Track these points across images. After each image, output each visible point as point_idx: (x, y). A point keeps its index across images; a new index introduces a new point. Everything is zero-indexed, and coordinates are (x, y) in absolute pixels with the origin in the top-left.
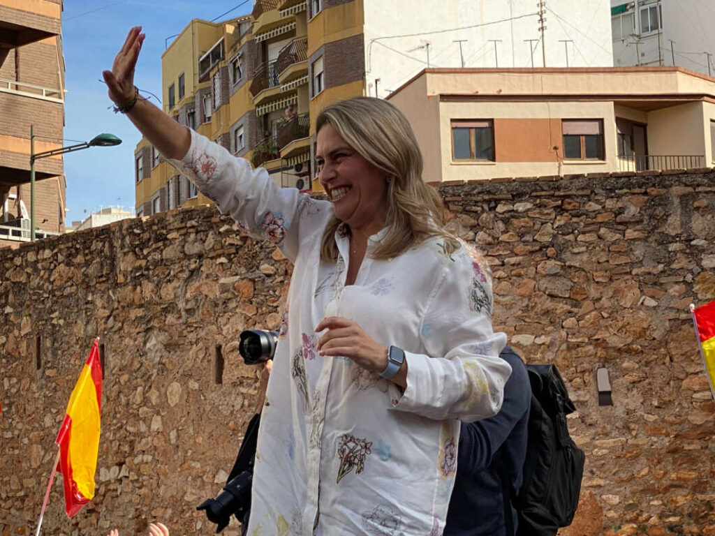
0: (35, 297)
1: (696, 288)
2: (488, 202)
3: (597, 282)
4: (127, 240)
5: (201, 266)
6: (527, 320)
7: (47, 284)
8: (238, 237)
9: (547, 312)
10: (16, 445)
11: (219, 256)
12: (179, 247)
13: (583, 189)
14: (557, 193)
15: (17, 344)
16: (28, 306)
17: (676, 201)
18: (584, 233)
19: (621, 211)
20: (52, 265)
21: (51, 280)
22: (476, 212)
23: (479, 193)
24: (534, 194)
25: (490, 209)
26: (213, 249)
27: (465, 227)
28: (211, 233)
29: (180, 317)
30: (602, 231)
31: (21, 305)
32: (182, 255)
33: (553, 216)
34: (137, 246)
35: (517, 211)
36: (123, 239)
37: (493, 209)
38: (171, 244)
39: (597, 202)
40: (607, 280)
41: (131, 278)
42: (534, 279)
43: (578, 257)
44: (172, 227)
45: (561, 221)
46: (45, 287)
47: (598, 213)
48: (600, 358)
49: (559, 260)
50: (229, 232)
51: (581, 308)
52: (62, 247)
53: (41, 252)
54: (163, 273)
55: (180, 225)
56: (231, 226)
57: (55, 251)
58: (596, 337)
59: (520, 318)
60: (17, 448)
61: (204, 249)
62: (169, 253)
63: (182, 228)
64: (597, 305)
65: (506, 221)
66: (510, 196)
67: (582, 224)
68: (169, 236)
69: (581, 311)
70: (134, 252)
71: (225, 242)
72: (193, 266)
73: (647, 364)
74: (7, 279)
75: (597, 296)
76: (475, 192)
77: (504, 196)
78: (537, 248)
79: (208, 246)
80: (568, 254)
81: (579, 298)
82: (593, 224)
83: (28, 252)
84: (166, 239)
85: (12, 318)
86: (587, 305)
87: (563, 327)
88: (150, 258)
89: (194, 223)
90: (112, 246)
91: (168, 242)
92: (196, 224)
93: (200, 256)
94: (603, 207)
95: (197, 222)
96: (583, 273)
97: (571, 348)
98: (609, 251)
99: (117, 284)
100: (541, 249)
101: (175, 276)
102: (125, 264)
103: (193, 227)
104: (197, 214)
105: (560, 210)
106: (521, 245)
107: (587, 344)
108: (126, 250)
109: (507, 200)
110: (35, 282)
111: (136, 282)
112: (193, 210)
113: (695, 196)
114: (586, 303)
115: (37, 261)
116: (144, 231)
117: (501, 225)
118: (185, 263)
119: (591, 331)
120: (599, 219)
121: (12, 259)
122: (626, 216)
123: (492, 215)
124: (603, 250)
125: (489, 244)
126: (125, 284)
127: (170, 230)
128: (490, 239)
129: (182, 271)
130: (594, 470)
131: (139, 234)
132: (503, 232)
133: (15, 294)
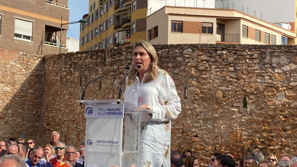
0: (80, 67)
1: (273, 77)
2: (215, 50)
3: (245, 74)
4: (110, 53)
5: (131, 62)
6: (224, 83)
7: (84, 63)
9: (230, 81)
10: (72, 106)
12: (125, 56)
13: (242, 48)
14: (234, 49)
15: (74, 79)
16: (78, 69)
17: (268, 53)
18: (241, 60)
19: (252, 55)
20: (86, 58)
21: (86, 62)
22: (211, 53)
23: (212, 48)
24: (228, 49)
25: (215, 52)
27: (208, 56)
29: (124, 75)
30: (247, 60)
31: (76, 68)
32: (126, 59)
33: (233, 55)
34: (112, 55)
35: (223, 53)
36: (108, 52)
37: (216, 52)
38: (123, 55)
39: (246, 52)
40: (248, 74)
41: (110, 64)
42: (227, 72)
43: (239, 67)
44: (123, 51)
45: (235, 57)
46: (83, 64)
47: (246, 55)
48: (244, 95)
49: (234, 67)
51: (239, 81)
52: (89, 53)
53: (82, 54)
54: (120, 63)
55: (126, 50)
57: (87, 54)
58: (243, 89)
59: (222, 83)
60: (73, 107)
62: (122, 58)
64: (244, 80)
65: (219, 56)
66: (221, 49)
67: (241, 58)
68: (122, 53)
69: (239, 82)
70: (112, 57)
72: (129, 62)
73: (258, 97)
74: (72, 61)
76: (211, 47)
77: (219, 49)
78: (228, 63)
80: (237, 66)
81: (239, 78)
82: (244, 58)
83: (78, 54)
84: (122, 54)
85: (73, 72)
86: (241, 80)
87: (234, 86)
88: (116, 59)
89: (130, 50)
90: (105, 55)
91: (122, 55)
92: (131, 50)
94: (248, 54)
96: (241, 71)
97: (236, 91)
98: (249, 66)
99: (106, 65)
100: (229, 64)
101: (124, 64)
102: (109, 60)
103: (129, 51)
105: (235, 54)
106: (224, 62)
107: (241, 91)
108: (109, 56)
109: (220, 50)
110: (80, 62)
111: (112, 65)
113: (274, 52)
115: (81, 57)
116: (115, 51)
117: (218, 57)
118: (127, 61)
119: (242, 87)
120: (246, 57)
121: (73, 56)
122: (254, 57)
123: (216, 54)
124: (247, 65)
125: (214, 62)
126: (108, 65)
128: (215, 60)
129: (126, 63)
130: (241, 125)
131: (113, 52)
132: (219, 59)
133: (74, 65)
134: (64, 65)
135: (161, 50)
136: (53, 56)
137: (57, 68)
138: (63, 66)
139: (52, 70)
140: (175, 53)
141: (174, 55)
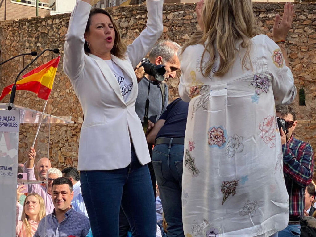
0: (51, 40)
2: (256, 12)
3: (302, 51)
5: (127, 32)
7: (57, 35)
8: (144, 21)
10: (41, 104)
11: (136, 29)
12: (118, 24)
13: (298, 9)
15: (42, 60)
16: (48, 44)
18: (298, 29)
19: (315, 20)
20: (60, 27)
21: (59, 33)
24: (276, 10)
26: (133, 25)
28: (132, 18)
30: (306, 28)
31: (45, 43)
35: (268, 17)
37: (258, 16)
39: (304, 15)
40: (307, 50)
43: (295, 39)
44: (115, 14)
47: (305, 20)
48: (301, 84)
50: (140, 18)
51: (294, 62)
52: (64, 19)
53: (54, 20)
55: (119, 14)
56: (141, 16)
57: (61, 20)
58: (300, 75)
61: (129, 25)
63: (119, 15)
64: (302, 61)
65: (263, 22)
66: (266, 10)
67: (297, 25)
71: (138, 23)
72: (123, 32)
74: (39, 31)
75: (301, 57)
77: (263, 10)
79: (131, 24)
80: (290, 38)
81: (294, 57)
82: (302, 25)
83: (48, 20)
85: (40, 48)
86: (297, 61)
93: (127, 28)
94: (307, 18)
95: (126, 13)
96: (296, 47)
98: (308, 37)
103: (124, 15)
104: (127, 9)
107: (296, 78)
109: (264, 12)
110: (51, 33)
112: (125, 7)
114: (296, 60)
115: (53, 24)
117: (261, 23)
119: (298, 73)
120: (305, 23)
121: (41, 22)
123: (257, 18)
124: (306, 37)
127: (114, 15)
132: (262, 26)
133: (42, 38)
134: (28, 38)
135: (172, 13)
136: (11, 22)
137: (17, 43)
138: (26, 38)
139: (11, 45)
140: (193, 17)
141: (192, 21)
